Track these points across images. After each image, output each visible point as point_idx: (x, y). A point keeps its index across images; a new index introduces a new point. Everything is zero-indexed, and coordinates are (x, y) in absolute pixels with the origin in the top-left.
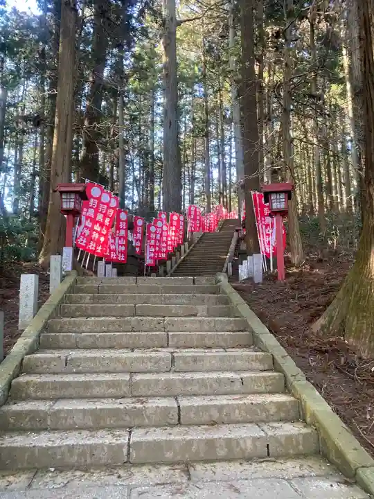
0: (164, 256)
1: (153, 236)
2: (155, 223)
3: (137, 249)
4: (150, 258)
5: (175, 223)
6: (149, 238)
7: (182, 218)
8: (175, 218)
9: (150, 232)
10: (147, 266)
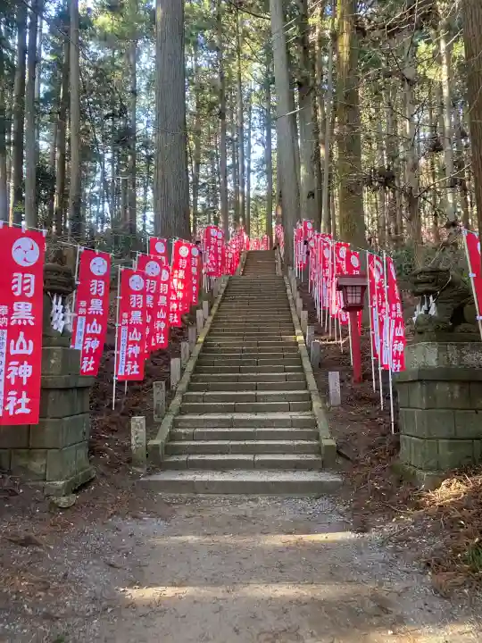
0: (161, 339)
1: (135, 300)
2: (142, 265)
3: (88, 365)
4: (130, 359)
5: (183, 263)
6: (126, 307)
7: (195, 252)
8: (184, 251)
9: (127, 292)
10: (120, 383)
